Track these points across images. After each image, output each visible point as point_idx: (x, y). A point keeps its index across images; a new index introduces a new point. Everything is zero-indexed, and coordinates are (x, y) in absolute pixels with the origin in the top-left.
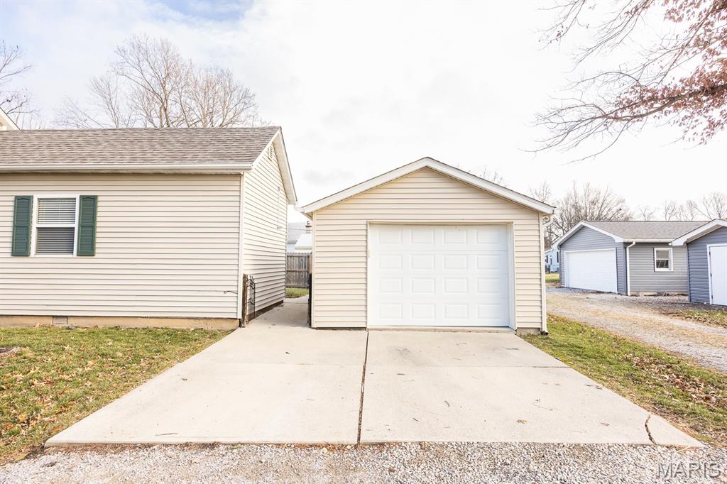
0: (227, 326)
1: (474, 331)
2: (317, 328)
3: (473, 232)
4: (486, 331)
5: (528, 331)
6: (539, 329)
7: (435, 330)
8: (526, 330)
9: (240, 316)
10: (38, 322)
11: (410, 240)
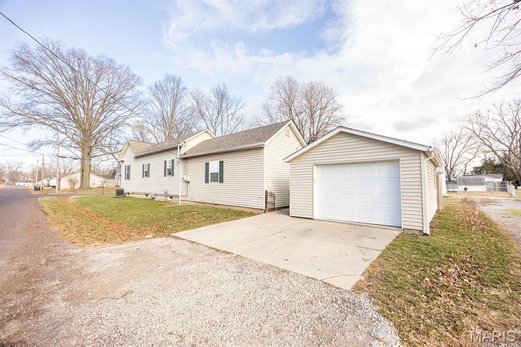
0: (260, 212)
1: (373, 227)
2: (292, 217)
3: (376, 167)
4: (382, 228)
5: (413, 232)
6: (421, 231)
7: (349, 224)
8: (411, 231)
9: (264, 209)
10: (211, 206)
11: (337, 173)
